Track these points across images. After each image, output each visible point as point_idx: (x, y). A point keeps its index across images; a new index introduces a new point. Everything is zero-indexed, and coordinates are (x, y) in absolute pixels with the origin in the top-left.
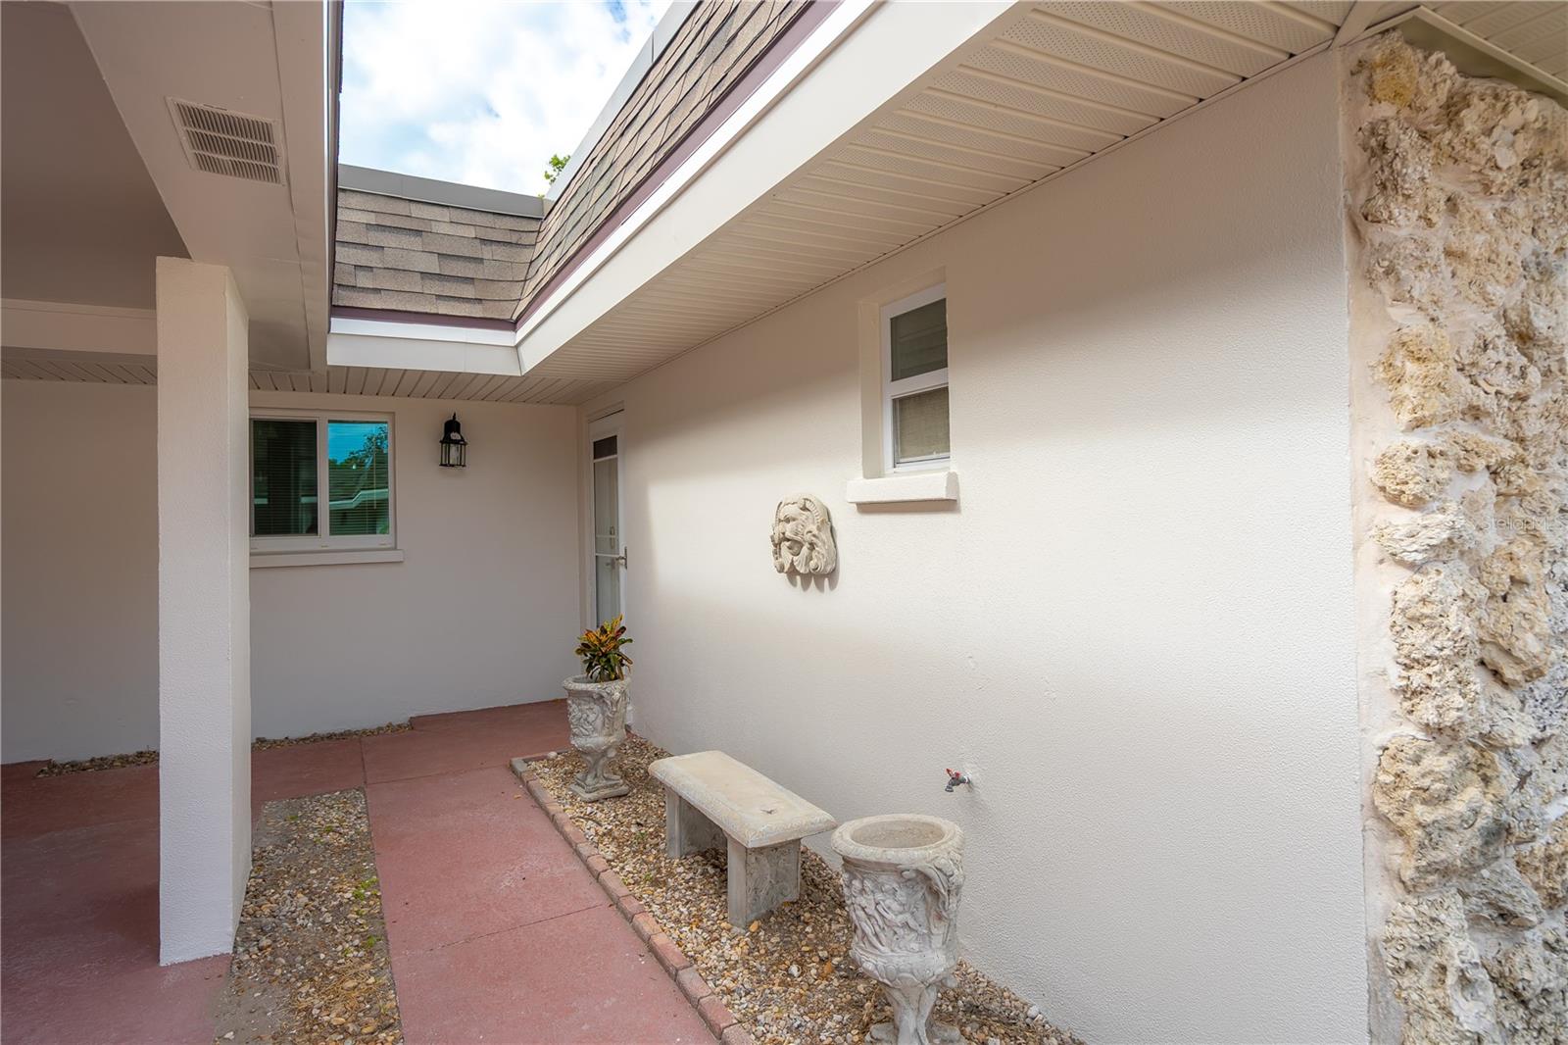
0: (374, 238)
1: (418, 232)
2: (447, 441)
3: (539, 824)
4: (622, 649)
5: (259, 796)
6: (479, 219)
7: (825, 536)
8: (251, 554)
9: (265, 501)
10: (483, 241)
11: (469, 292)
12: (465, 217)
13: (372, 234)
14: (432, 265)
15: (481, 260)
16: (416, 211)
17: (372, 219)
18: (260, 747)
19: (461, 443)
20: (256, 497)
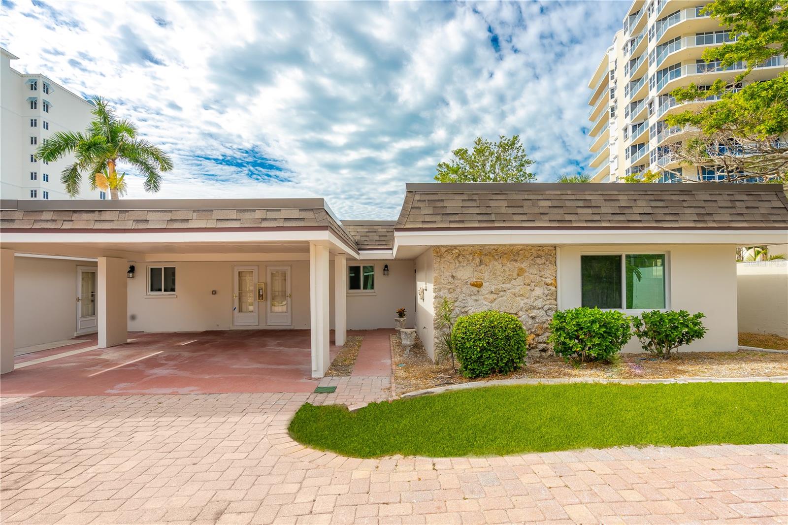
0: (368, 234)
1: (375, 232)
2: (384, 270)
3: (389, 342)
4: (405, 313)
5: (347, 336)
6: (387, 227)
7: (422, 294)
8: (347, 296)
9: (353, 275)
10: (387, 232)
11: (384, 243)
12: (384, 227)
13: (368, 233)
14: (377, 238)
15: (387, 236)
16: (376, 227)
17: (367, 230)
18: (347, 331)
19: (388, 270)
20: (351, 273)
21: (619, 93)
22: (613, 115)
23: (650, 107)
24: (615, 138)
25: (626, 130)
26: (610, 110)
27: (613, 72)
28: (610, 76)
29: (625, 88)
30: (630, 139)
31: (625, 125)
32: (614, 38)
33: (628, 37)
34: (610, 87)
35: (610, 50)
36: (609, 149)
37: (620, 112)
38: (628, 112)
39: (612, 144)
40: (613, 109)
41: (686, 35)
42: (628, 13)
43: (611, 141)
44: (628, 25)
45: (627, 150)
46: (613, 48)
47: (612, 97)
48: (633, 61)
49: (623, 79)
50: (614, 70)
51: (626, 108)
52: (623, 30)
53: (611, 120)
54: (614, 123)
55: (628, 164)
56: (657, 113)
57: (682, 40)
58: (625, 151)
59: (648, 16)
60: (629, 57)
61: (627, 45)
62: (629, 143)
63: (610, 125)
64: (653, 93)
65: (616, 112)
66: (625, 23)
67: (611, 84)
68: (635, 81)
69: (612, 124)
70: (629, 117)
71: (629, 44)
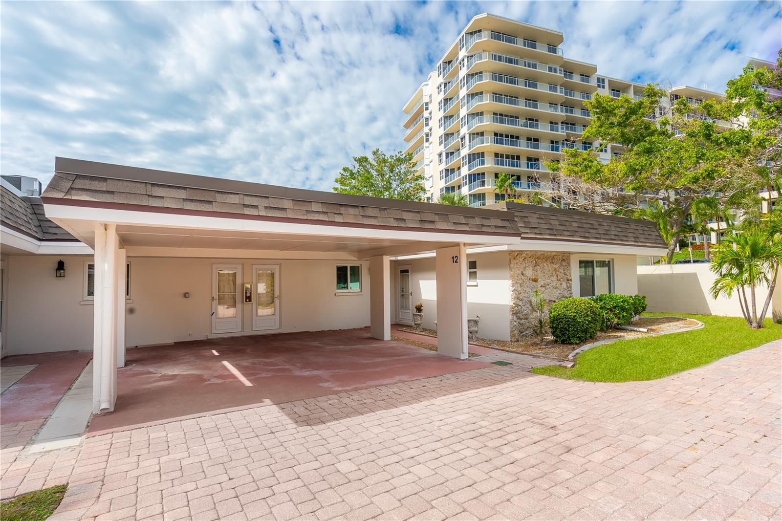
21: (434, 123)
22: (427, 140)
23: (462, 141)
24: (430, 160)
25: (440, 155)
26: (425, 136)
27: (427, 104)
28: (424, 107)
29: (439, 120)
30: (444, 163)
31: (440, 151)
32: (429, 76)
33: (441, 80)
34: (425, 116)
35: (425, 85)
36: (424, 168)
37: (435, 138)
38: (442, 140)
39: (426, 165)
40: (427, 135)
41: (488, 92)
42: (442, 60)
43: (426, 162)
44: (442, 70)
45: (441, 172)
46: (428, 84)
47: (427, 125)
48: (446, 100)
49: (437, 113)
50: (428, 103)
51: (440, 137)
52: (436, 73)
53: (426, 144)
54: (428, 147)
55: (442, 184)
56: (467, 147)
57: (484, 95)
58: (439, 173)
59: (460, 69)
60: (442, 96)
61: (441, 86)
62: (443, 166)
63: (425, 148)
64: (464, 131)
65: (431, 139)
66: (439, 67)
67: (426, 114)
68: (448, 118)
69: (426, 147)
70: (443, 145)
71: (443, 86)
